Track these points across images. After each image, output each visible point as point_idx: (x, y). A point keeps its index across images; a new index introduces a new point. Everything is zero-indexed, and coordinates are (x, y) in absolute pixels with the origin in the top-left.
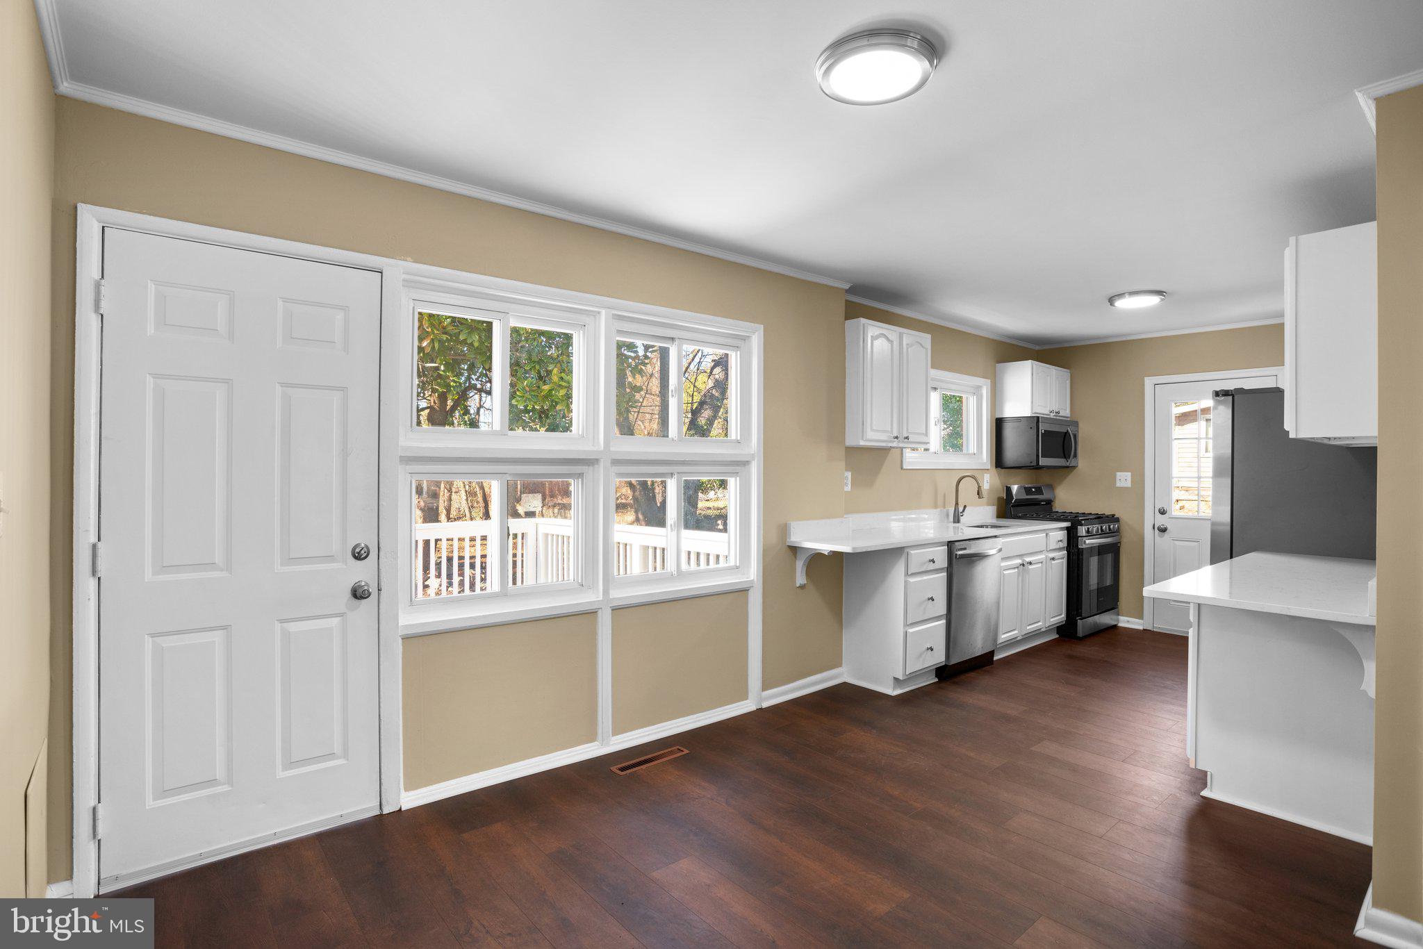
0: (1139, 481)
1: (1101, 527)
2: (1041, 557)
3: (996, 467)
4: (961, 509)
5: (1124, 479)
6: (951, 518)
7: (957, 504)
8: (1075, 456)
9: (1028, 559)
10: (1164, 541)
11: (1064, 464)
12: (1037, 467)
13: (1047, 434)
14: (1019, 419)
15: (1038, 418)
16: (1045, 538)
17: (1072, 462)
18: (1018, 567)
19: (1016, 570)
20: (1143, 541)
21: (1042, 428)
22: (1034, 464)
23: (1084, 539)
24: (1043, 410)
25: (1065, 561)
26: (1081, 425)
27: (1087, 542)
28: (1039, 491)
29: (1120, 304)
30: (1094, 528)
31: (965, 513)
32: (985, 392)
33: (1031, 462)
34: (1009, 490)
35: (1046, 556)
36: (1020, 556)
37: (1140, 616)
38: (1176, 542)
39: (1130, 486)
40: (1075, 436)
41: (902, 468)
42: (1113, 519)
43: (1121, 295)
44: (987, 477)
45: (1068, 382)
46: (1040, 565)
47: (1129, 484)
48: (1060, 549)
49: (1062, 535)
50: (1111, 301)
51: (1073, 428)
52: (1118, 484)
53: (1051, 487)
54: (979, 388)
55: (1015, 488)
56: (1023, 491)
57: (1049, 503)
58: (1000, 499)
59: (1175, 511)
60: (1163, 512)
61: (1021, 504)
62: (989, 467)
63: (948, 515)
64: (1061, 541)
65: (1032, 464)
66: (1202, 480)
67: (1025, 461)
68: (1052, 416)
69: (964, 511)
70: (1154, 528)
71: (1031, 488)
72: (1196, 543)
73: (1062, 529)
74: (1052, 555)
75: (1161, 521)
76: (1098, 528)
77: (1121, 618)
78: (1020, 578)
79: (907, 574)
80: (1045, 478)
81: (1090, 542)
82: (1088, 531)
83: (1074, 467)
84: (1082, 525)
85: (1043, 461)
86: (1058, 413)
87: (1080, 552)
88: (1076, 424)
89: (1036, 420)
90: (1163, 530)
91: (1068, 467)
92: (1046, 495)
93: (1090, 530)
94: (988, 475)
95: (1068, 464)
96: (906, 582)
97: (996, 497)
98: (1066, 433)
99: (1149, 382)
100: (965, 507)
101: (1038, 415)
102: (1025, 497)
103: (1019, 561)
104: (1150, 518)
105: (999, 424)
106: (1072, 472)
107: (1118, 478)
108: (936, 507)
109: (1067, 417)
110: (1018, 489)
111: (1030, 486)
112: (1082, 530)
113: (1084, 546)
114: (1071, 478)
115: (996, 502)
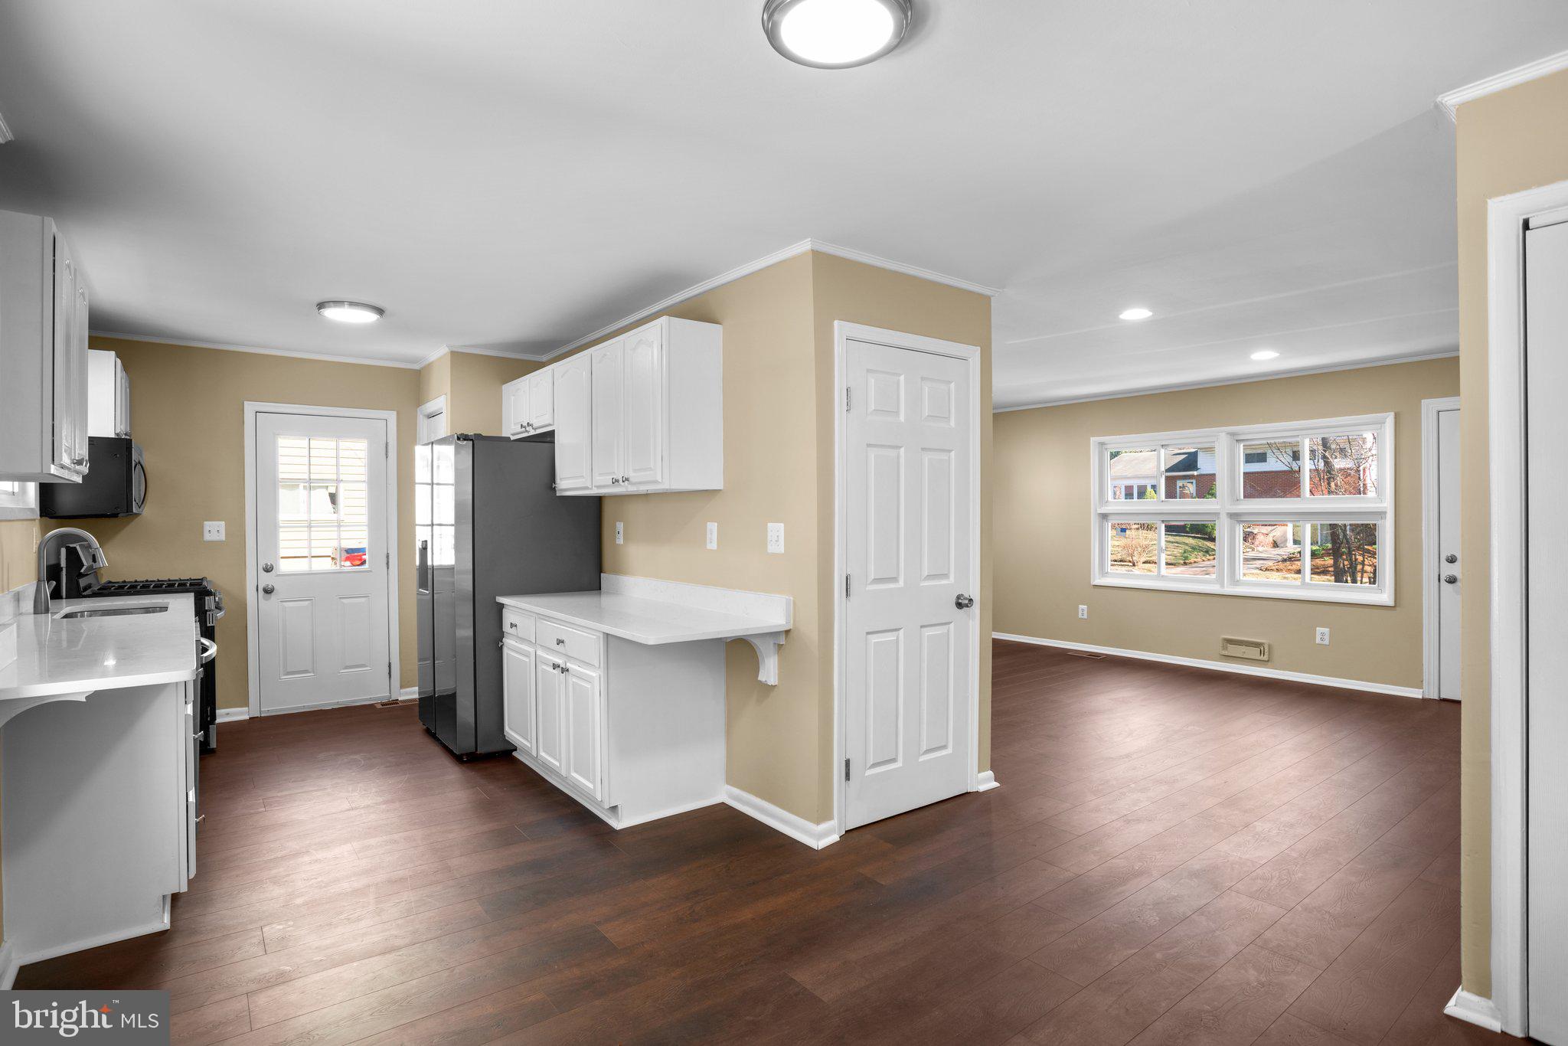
0: (237, 532)
5: (215, 530)
10: (269, 605)
20: (245, 609)
29: (330, 313)
37: (245, 703)
38: (284, 603)
40: (144, 471)
43: (338, 303)
45: (128, 392)
47: (222, 537)
50: (321, 305)
51: (141, 459)
52: (207, 537)
59: (285, 567)
60: (268, 569)
66: (312, 529)
70: (257, 590)
72: (309, 602)
75: (266, 580)
83: (137, 515)
88: (141, 453)
90: (268, 591)
99: (250, 408)
104: (252, 579)
106: (132, 520)
107: (206, 528)
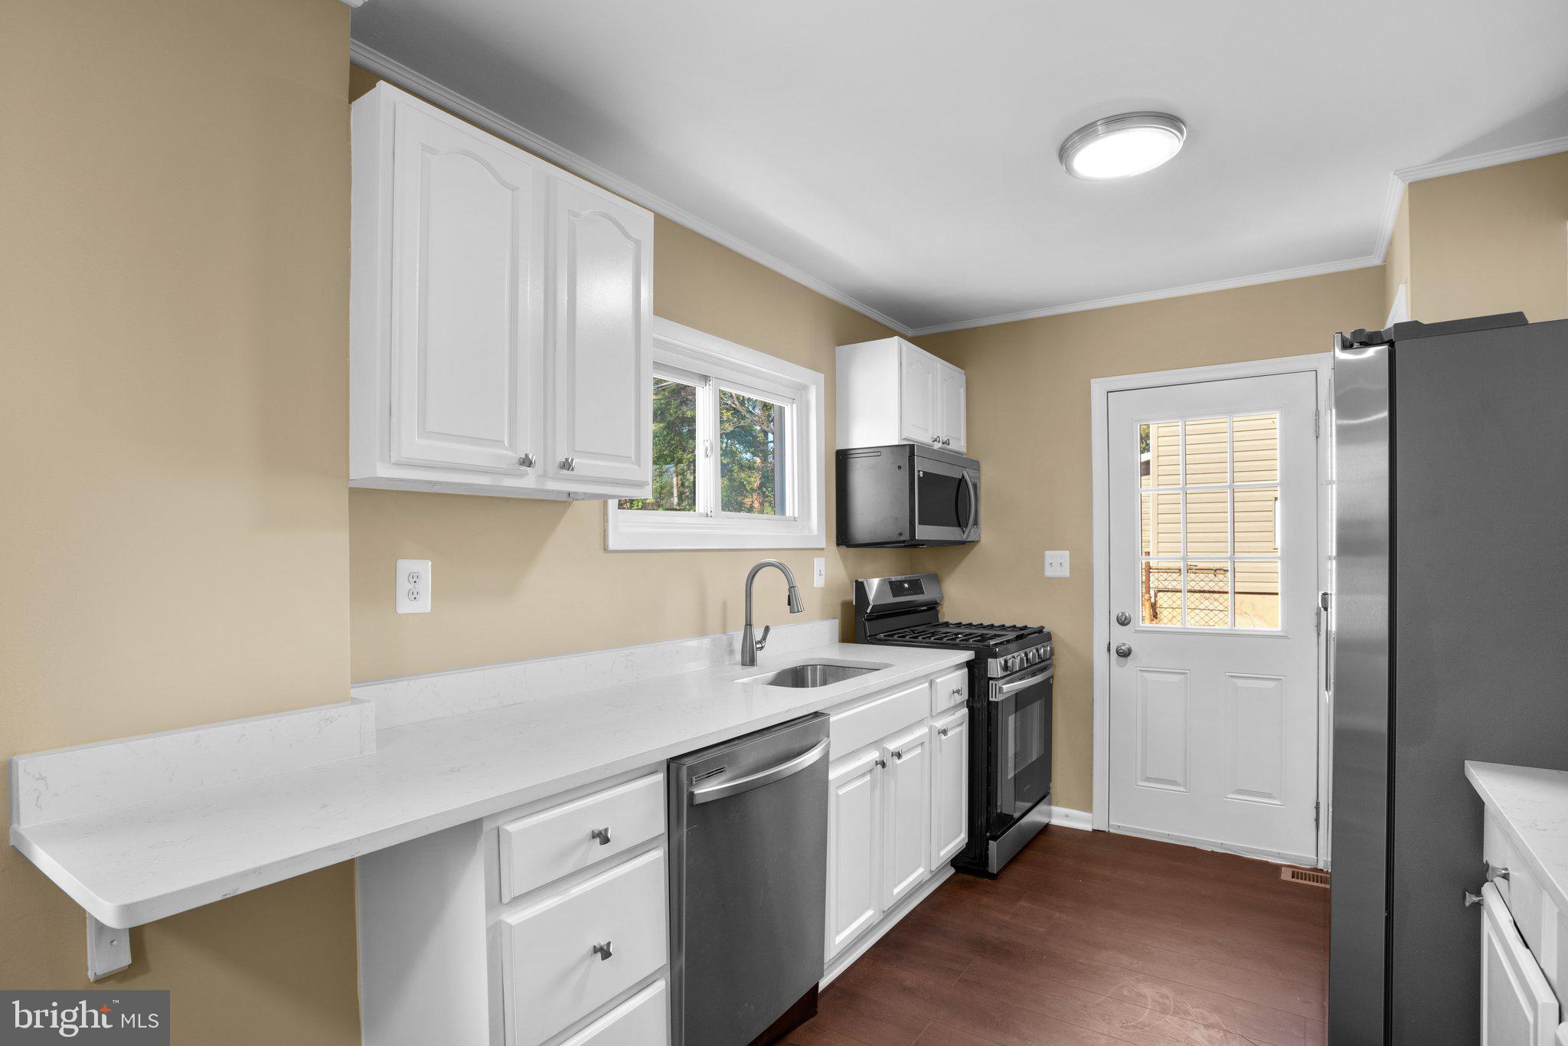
0: (1083, 567)
1: (1026, 655)
2: (922, 731)
3: (838, 544)
4: (758, 634)
5: (1058, 563)
6: (738, 657)
7: (749, 624)
8: (976, 523)
9: (893, 746)
10: (1126, 673)
11: (958, 538)
12: (913, 544)
13: (929, 479)
14: (877, 451)
15: (912, 447)
16: (928, 690)
17: (970, 534)
18: (871, 771)
19: (868, 778)
20: (1092, 673)
21: (921, 466)
22: (906, 537)
23: (1000, 683)
24: (922, 436)
25: (964, 729)
26: (984, 467)
27: (1006, 687)
28: (916, 587)
30: (1016, 659)
31: (768, 643)
32: (814, 397)
33: (900, 534)
34: (860, 588)
35: (931, 728)
36: (877, 743)
37: (1088, 807)
38: (1146, 674)
39: (1067, 574)
40: (975, 486)
41: (605, 549)
42: (1041, 635)
44: (819, 564)
45: (963, 391)
46: (918, 751)
47: (1065, 572)
48: (956, 707)
49: (959, 679)
50: (1063, 152)
51: (971, 472)
52: (1049, 572)
53: (936, 579)
54: (804, 388)
55: (873, 586)
56: (888, 588)
57: (933, 607)
58: (846, 605)
59: (1144, 619)
60: (1124, 622)
61: (883, 613)
62: (823, 545)
63: (731, 652)
64: (958, 692)
65: (902, 538)
67: (889, 532)
68: (937, 446)
69: (764, 638)
70: (1109, 650)
71: (901, 582)
72: (1179, 675)
73: (959, 667)
74: (940, 724)
75: (1122, 637)
76: (1022, 659)
77: (1055, 809)
78: (877, 793)
79: (497, 900)
80: (927, 563)
81: (1009, 688)
82: (1006, 667)
83: (974, 543)
84: (995, 656)
85: (923, 532)
86: (947, 443)
87: (992, 707)
88: (975, 465)
89: (909, 451)
90: (1124, 654)
91: (963, 543)
92: (927, 596)
93: (1010, 664)
94: (823, 559)
95: (965, 537)
96: (496, 935)
97: (839, 601)
98: (960, 480)
99: (1098, 386)
100: (767, 629)
101: (911, 443)
102: (890, 599)
103: (874, 755)
104: (1103, 632)
105: (843, 460)
106: (971, 550)
107: (1048, 561)
108: (702, 632)
109: (963, 454)
110: (880, 586)
111: (899, 578)
112: (995, 667)
113: (1000, 698)
114: (971, 560)
115: (838, 611)
